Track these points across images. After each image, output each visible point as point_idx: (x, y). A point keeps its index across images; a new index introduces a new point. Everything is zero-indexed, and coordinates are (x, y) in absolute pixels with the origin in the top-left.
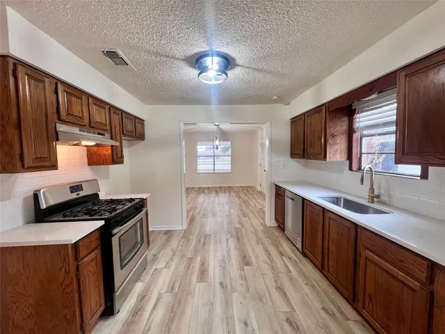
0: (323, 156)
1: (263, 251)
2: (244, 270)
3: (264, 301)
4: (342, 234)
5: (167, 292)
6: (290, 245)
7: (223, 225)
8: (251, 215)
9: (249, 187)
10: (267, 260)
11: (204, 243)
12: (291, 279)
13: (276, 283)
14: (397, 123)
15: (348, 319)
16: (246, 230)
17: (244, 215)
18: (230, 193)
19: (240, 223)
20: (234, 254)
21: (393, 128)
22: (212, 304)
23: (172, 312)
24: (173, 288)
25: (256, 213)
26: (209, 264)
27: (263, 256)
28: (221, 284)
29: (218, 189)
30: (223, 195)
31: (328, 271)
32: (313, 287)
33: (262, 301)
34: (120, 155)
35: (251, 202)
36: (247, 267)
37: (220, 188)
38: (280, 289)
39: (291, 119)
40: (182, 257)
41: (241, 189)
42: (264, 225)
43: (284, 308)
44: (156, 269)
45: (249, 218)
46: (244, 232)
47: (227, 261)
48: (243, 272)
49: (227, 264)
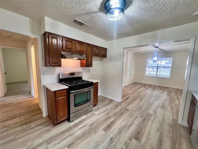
2: (131, 141)
5: (89, 125)
7: (142, 108)
10: (155, 146)
11: (123, 112)
16: (155, 117)
19: (155, 112)
22: (98, 145)
23: (83, 135)
24: (92, 125)
26: (115, 124)
28: (111, 139)
29: (156, 87)
34: (90, 63)
36: (135, 140)
37: (158, 86)
40: (107, 114)
44: (94, 114)
46: (152, 118)
47: (126, 129)
48: (129, 141)
49: (124, 131)
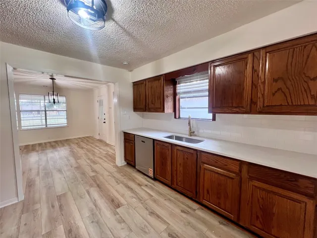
0: (162, 110)
1: (125, 188)
2: (118, 214)
3: (147, 231)
4: (187, 158)
6: (142, 176)
8: (100, 161)
9: (87, 137)
10: (132, 195)
12: (155, 201)
13: (147, 210)
14: (209, 90)
15: (195, 210)
16: (102, 175)
17: (95, 162)
18: (69, 145)
19: (94, 171)
20: (102, 203)
21: (207, 93)
25: (104, 158)
27: (128, 193)
29: (53, 144)
30: (62, 148)
31: (177, 185)
32: (170, 200)
33: (145, 232)
35: (96, 151)
36: (119, 209)
37: (56, 142)
38: (152, 213)
39: (133, 83)
41: (80, 140)
42: (116, 167)
43: (163, 227)
45: (100, 164)
46: (101, 178)
47: (97, 213)
48: (118, 216)
49: (100, 216)
